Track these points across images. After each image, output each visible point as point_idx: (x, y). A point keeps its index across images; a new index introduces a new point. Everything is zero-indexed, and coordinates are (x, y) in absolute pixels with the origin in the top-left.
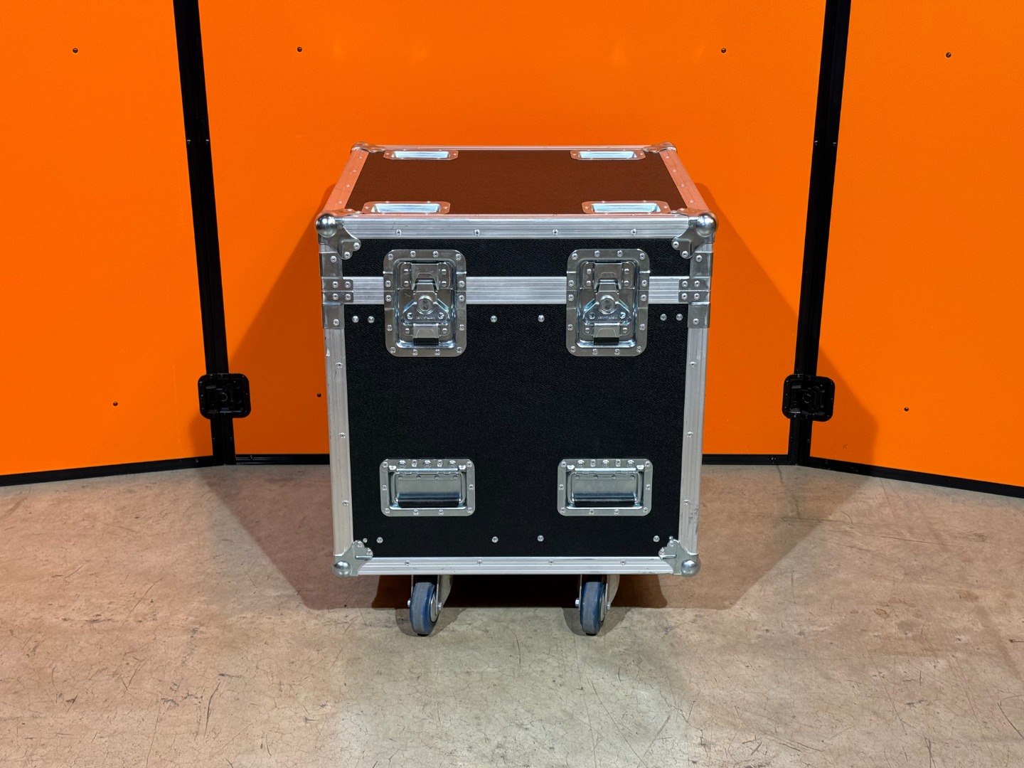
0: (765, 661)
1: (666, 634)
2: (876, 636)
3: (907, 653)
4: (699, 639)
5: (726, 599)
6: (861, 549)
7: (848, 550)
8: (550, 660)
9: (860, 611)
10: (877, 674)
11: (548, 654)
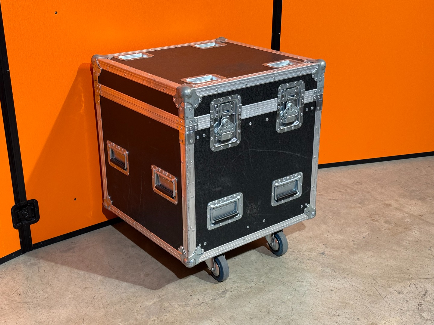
0: (370, 253)
1: (325, 256)
2: (385, 230)
3: (402, 232)
4: (338, 254)
5: (323, 234)
6: (334, 200)
7: (330, 201)
8: (304, 284)
9: (368, 222)
10: (406, 243)
11: (300, 281)
